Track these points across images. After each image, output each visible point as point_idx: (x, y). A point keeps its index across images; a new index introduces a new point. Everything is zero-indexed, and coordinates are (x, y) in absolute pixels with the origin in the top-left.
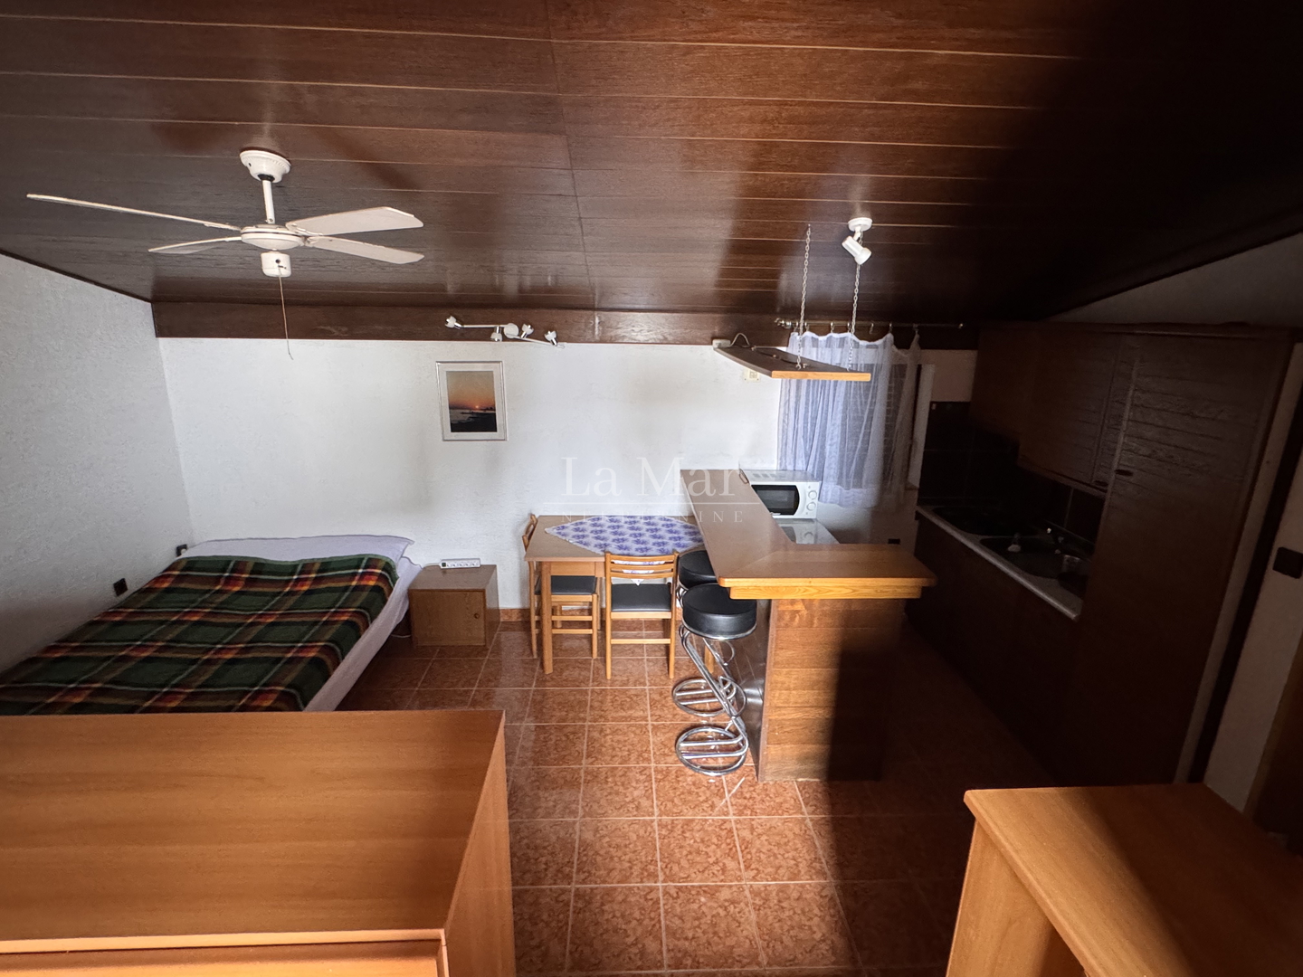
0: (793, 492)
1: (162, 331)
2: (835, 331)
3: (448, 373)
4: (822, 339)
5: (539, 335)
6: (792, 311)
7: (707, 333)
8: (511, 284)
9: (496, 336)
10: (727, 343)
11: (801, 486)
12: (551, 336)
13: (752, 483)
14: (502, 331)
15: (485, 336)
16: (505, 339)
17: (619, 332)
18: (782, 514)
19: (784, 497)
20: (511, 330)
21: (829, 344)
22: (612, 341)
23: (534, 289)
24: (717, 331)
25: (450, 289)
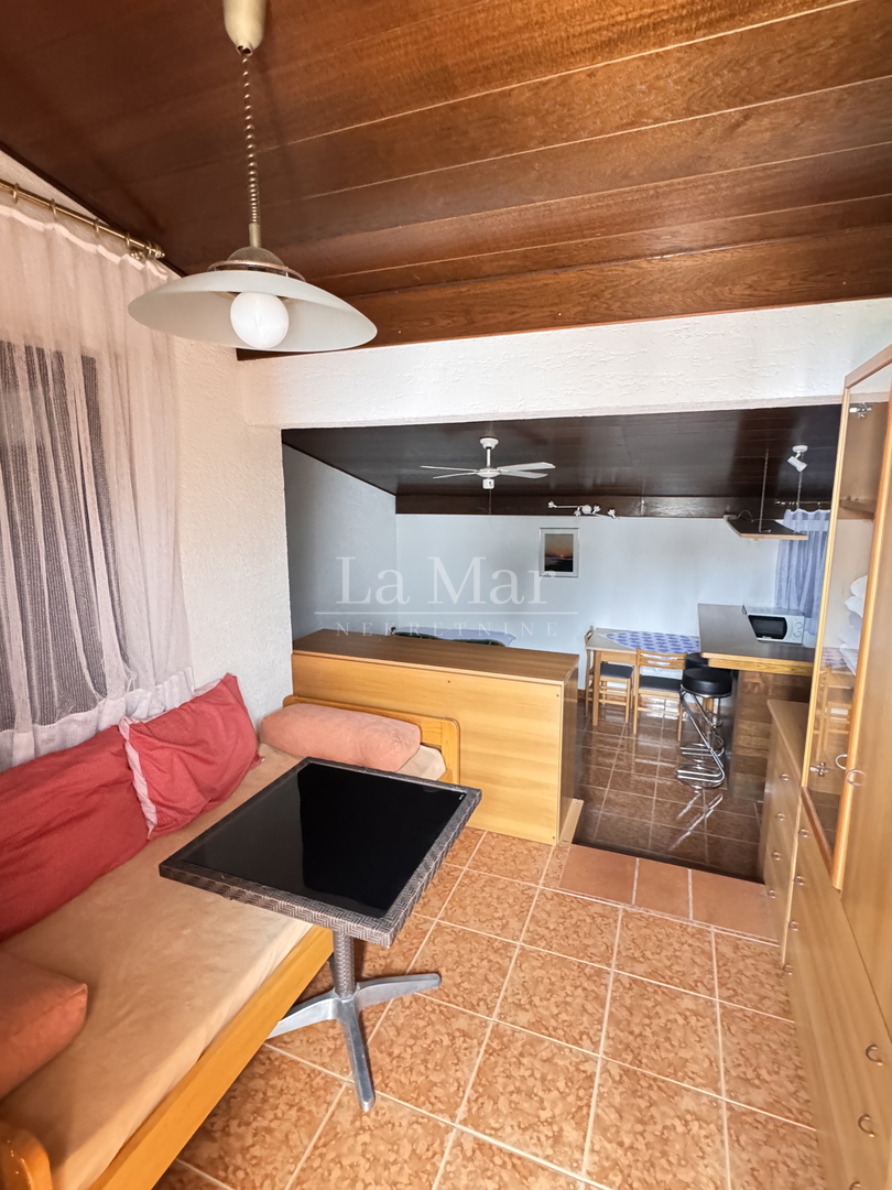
0: (782, 623)
1: (399, 510)
2: (822, 509)
3: (547, 535)
4: (811, 514)
5: (604, 512)
6: (790, 495)
7: (721, 511)
8: (588, 483)
9: (577, 513)
10: (734, 517)
11: (787, 618)
12: (612, 512)
13: (749, 614)
14: (581, 510)
15: (571, 513)
16: (583, 514)
17: (658, 510)
18: (773, 637)
19: (777, 626)
20: (587, 509)
21: (817, 517)
22: (652, 515)
23: (603, 485)
24: (728, 508)
25: (552, 485)
